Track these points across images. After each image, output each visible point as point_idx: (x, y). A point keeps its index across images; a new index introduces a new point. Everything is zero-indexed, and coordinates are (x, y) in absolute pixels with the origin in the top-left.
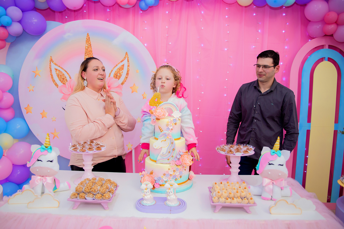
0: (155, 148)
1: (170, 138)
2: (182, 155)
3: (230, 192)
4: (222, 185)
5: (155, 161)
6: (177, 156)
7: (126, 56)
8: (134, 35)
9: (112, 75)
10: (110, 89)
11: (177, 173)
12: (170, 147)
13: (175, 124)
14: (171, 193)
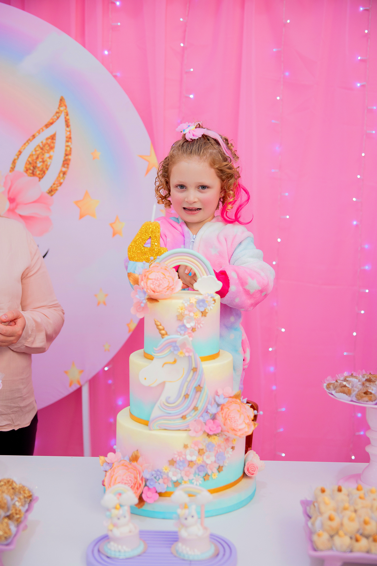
0: (145, 383)
1: (187, 354)
2: (224, 405)
3: (367, 518)
4: (341, 496)
5: (146, 423)
6: (209, 407)
7: (62, 109)
8: (84, 45)
9: (21, 166)
10: (16, 208)
11: (210, 459)
12: (188, 379)
13: (204, 314)
14: (190, 520)
